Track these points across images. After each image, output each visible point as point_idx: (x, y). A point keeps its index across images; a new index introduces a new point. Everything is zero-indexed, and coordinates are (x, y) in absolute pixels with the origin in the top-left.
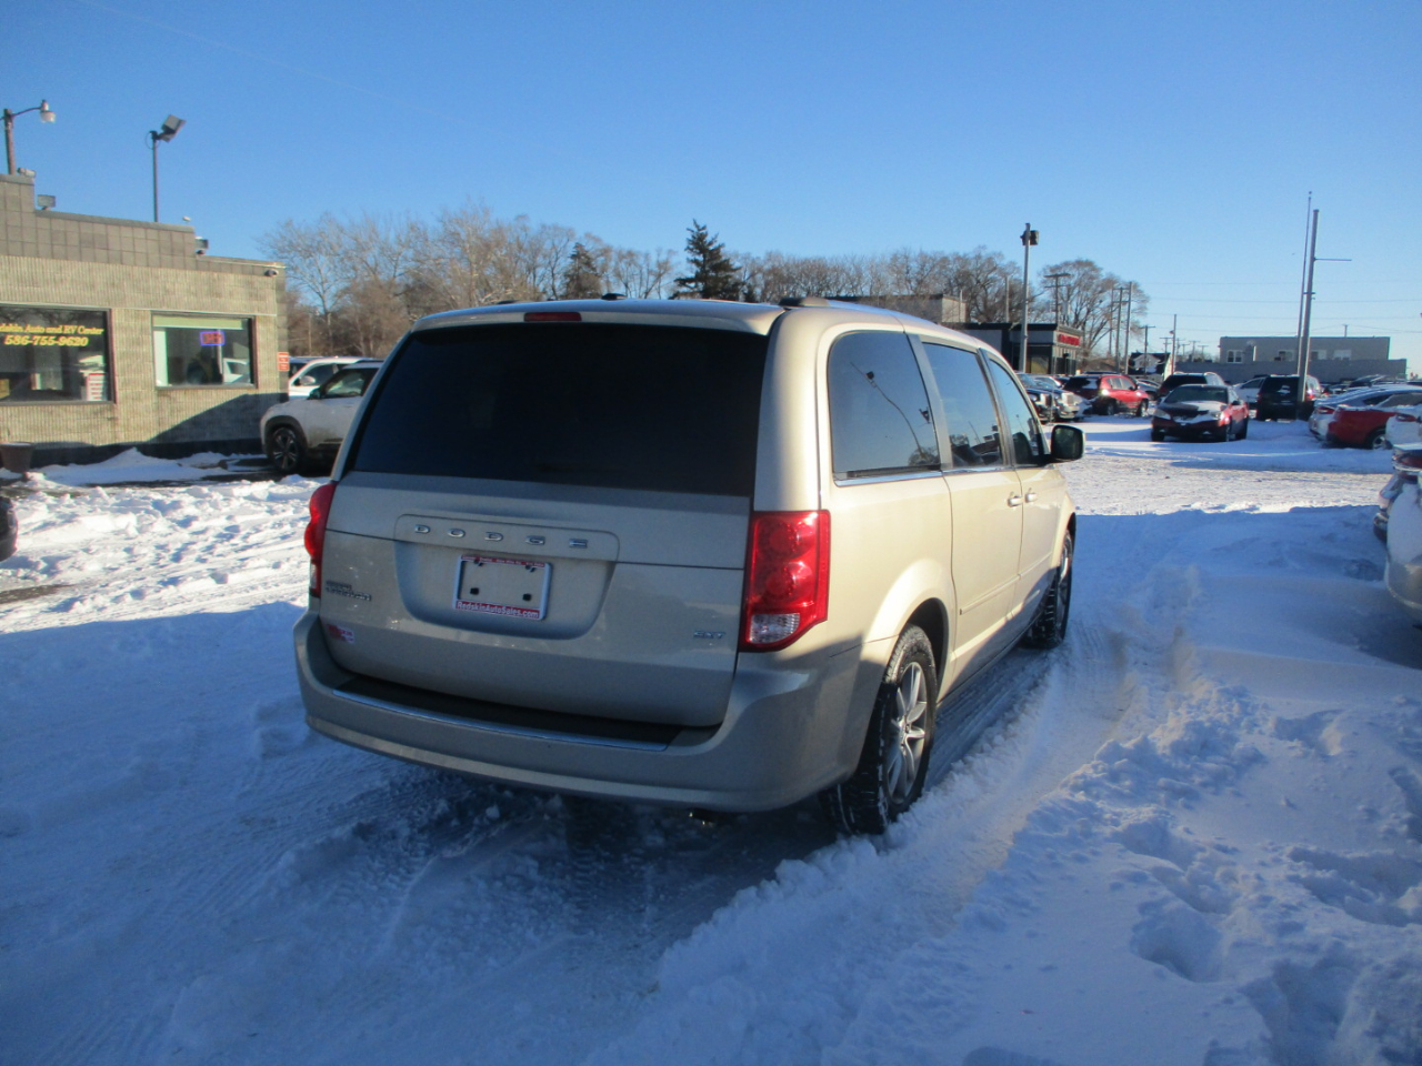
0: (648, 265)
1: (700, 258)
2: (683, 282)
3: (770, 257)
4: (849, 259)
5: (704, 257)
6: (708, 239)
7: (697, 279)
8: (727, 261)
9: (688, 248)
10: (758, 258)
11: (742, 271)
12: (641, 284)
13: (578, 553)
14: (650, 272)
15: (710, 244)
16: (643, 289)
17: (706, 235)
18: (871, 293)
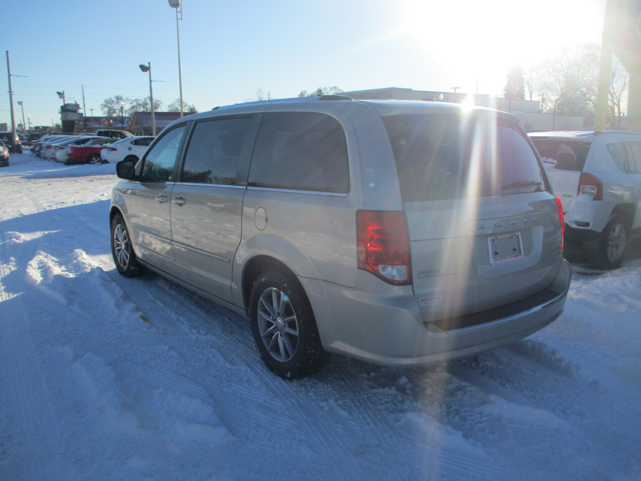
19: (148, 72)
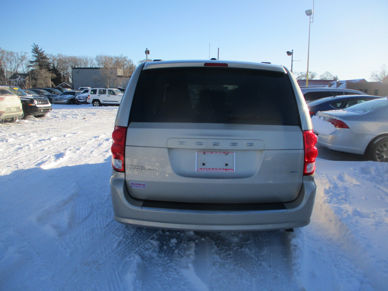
0: (18, 57)
1: (37, 55)
2: (32, 62)
3: (59, 55)
4: (84, 57)
5: (38, 55)
6: (39, 49)
7: (36, 61)
8: (46, 56)
9: (32, 52)
10: (55, 56)
11: (50, 59)
12: (16, 63)
13: (250, 148)
14: (19, 59)
15: (40, 51)
16: (17, 64)
17: (38, 48)
18: (91, 66)
19: (291, 55)
